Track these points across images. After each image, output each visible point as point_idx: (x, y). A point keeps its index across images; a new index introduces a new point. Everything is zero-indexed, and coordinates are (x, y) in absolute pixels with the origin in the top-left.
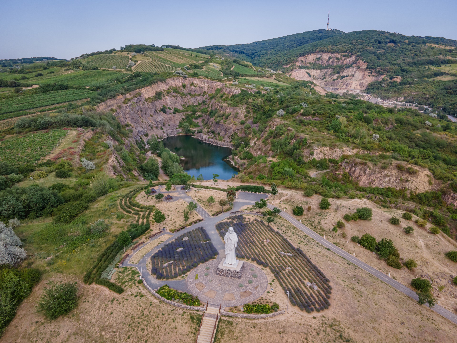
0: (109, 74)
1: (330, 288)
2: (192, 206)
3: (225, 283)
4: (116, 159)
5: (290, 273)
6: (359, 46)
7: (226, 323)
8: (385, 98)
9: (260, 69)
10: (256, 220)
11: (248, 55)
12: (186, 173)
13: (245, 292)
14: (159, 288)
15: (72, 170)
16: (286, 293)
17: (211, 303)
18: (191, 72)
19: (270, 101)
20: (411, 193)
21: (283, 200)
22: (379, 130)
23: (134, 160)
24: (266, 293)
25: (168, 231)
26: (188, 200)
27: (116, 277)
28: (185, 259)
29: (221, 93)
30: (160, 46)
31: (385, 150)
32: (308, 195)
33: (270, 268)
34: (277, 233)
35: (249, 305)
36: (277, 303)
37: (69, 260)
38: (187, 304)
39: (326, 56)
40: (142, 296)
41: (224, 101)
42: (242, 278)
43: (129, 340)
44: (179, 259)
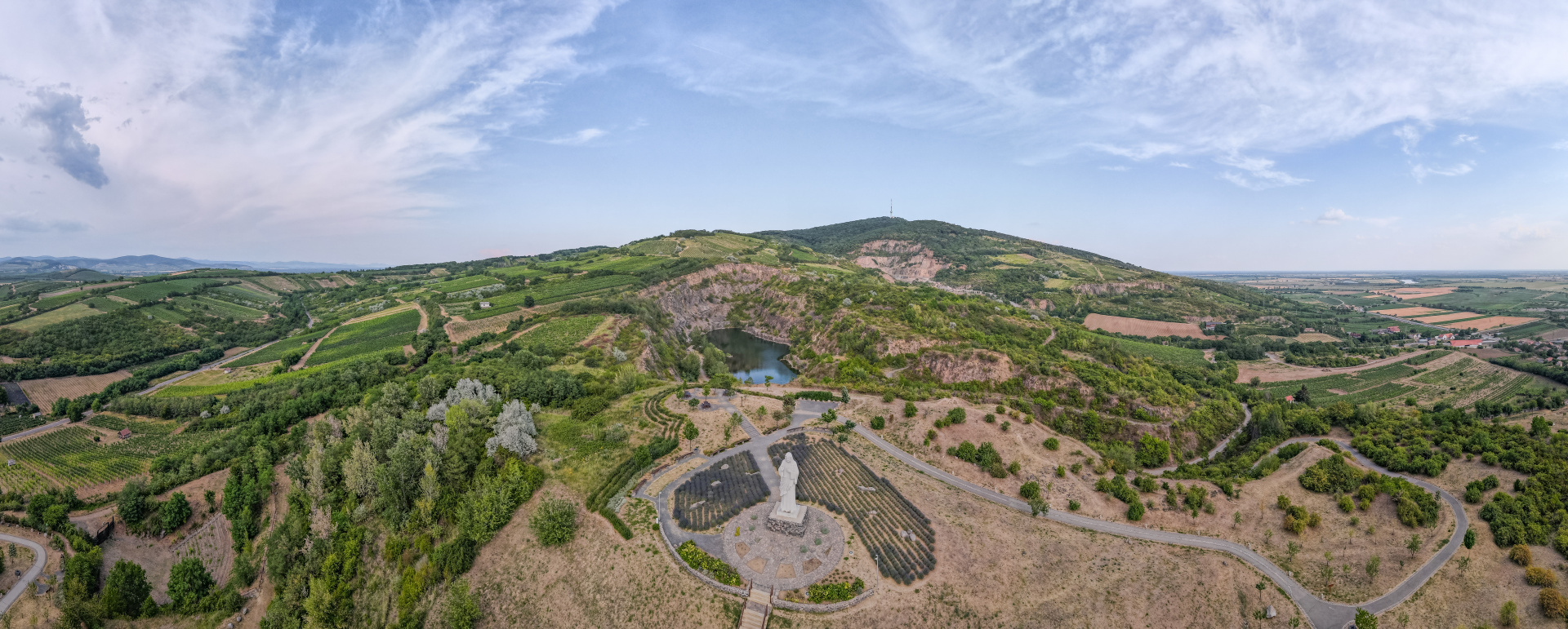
0: (655, 260)
1: (932, 533)
2: (736, 419)
3: (779, 545)
4: (651, 351)
5: (875, 522)
6: (923, 235)
7: (781, 623)
8: (954, 286)
9: (821, 255)
10: (823, 440)
11: (807, 240)
12: (730, 375)
13: (811, 561)
14: (680, 544)
15: (601, 360)
16: (873, 557)
17: (758, 582)
18: (744, 257)
19: (834, 289)
20: (995, 384)
21: (858, 410)
22: (955, 317)
23: (672, 355)
24: (842, 560)
25: (702, 453)
26: (731, 410)
27: (626, 511)
28: (723, 499)
29: (777, 281)
30: (711, 231)
31: (964, 338)
32: (887, 401)
33: (847, 516)
34: (853, 457)
35: (816, 587)
36: (861, 577)
37: (576, 470)
38: (720, 581)
39: (892, 244)
40: (656, 552)
41: (781, 289)
42: (805, 536)
43: (629, 624)
44: (714, 499)
